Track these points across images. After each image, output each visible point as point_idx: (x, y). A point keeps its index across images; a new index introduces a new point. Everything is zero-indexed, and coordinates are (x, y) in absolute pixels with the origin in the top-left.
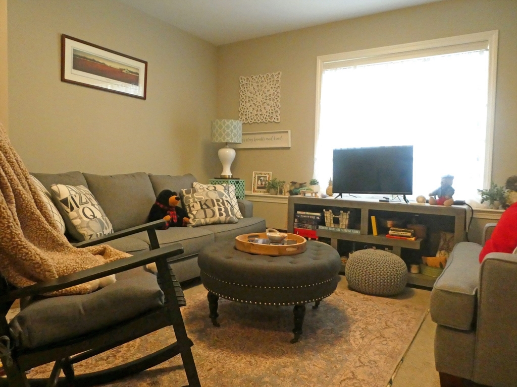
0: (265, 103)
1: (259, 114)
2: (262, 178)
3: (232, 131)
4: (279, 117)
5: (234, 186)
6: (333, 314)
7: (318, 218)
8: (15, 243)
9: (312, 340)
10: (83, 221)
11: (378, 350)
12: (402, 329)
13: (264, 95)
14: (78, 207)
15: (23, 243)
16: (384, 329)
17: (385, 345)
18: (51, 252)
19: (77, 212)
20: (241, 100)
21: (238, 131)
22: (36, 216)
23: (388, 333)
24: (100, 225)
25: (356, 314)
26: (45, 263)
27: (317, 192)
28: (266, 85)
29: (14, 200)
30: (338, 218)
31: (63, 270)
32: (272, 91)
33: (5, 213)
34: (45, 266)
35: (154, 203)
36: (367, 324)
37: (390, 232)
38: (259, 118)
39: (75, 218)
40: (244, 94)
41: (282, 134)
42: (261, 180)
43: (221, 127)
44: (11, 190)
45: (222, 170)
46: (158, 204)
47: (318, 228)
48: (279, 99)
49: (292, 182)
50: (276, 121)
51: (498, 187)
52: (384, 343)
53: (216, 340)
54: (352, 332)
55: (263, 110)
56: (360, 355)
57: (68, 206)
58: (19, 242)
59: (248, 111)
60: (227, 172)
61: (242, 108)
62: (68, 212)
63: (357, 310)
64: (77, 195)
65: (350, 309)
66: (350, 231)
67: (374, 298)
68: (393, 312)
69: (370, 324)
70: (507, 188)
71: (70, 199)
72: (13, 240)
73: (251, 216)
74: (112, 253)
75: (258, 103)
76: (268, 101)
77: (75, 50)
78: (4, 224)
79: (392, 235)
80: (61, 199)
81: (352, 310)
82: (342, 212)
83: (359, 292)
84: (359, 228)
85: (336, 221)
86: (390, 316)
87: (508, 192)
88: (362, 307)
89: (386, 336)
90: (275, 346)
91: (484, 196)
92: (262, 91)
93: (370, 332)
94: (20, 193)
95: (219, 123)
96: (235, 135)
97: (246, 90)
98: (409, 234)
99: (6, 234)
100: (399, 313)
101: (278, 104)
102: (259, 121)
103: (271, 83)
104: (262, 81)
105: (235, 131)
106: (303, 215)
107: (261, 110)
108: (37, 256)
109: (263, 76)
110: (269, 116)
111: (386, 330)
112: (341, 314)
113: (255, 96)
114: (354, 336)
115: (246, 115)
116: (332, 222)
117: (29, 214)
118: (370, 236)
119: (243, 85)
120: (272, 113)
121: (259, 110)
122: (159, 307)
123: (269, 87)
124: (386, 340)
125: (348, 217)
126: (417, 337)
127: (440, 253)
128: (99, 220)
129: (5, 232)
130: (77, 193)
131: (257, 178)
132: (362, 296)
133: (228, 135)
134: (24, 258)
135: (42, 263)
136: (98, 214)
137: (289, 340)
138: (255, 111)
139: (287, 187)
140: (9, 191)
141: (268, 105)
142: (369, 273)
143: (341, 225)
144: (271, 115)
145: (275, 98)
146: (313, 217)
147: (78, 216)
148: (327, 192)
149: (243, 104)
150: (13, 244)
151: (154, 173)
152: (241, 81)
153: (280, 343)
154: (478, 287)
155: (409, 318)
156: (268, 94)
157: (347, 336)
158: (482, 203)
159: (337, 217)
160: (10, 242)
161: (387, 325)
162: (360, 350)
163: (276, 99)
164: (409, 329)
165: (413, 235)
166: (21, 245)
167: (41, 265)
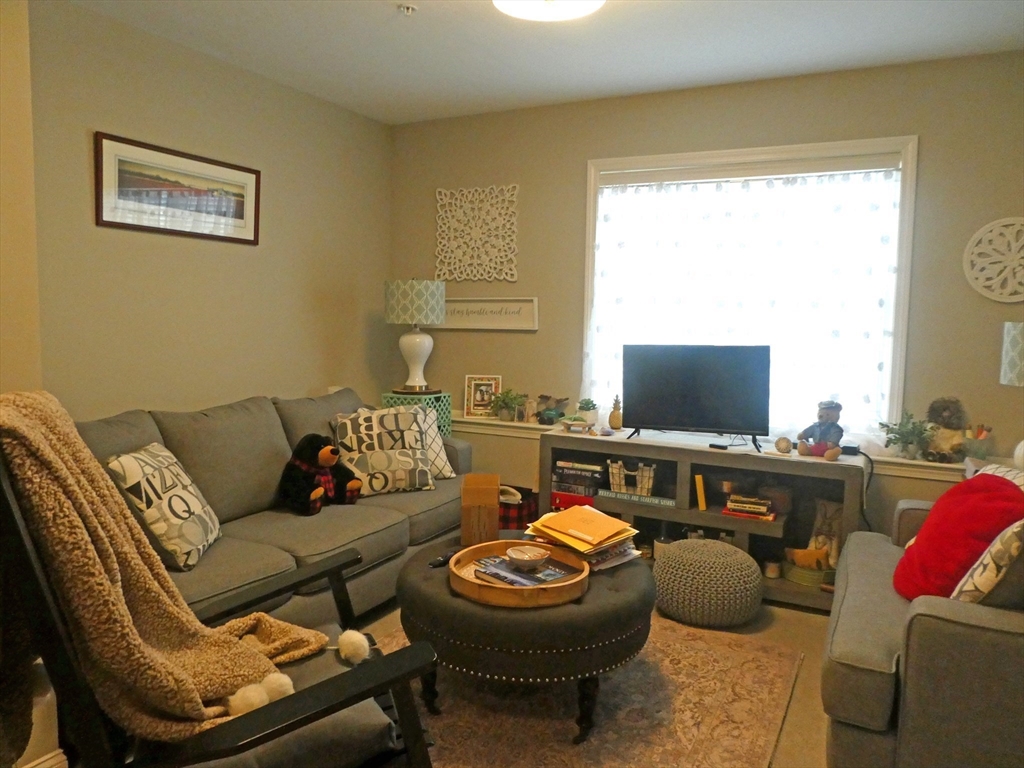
0: (487, 242)
1: (475, 264)
2: (483, 388)
3: (427, 303)
4: (515, 272)
5: (434, 411)
6: (640, 674)
7: (597, 475)
8: (135, 663)
9: (611, 736)
10: (170, 526)
11: (726, 750)
12: (761, 700)
13: (486, 228)
14: (160, 498)
15: (148, 661)
16: (730, 703)
17: (737, 737)
18: (178, 651)
19: (160, 509)
20: (440, 235)
21: (438, 302)
22: (153, 594)
23: (739, 710)
24: (201, 529)
25: (680, 673)
26: (184, 688)
27: (593, 425)
28: (489, 208)
29: (119, 574)
30: (635, 477)
31: (206, 687)
32: (500, 221)
33: (117, 612)
34: (184, 694)
35: (289, 460)
36: (701, 693)
37: (730, 505)
38: (475, 272)
39: (157, 521)
40: (444, 224)
41: (521, 304)
42: (481, 391)
43: (405, 294)
44: (115, 559)
45: (406, 375)
46: (298, 463)
47: (596, 493)
48: (514, 237)
49: (542, 397)
50: (508, 278)
51: (916, 419)
52: (736, 733)
53: (442, 747)
54: (677, 714)
55: (484, 256)
56: (697, 763)
57: (141, 499)
58: (142, 659)
59: (453, 256)
60: (417, 380)
61: (442, 250)
62: (141, 511)
63: (679, 662)
64: (157, 474)
65: (667, 662)
66: (656, 501)
67: (706, 633)
68: (743, 664)
69: (707, 694)
70: (930, 421)
71: (145, 485)
72: (133, 658)
73: (469, 470)
74: (273, 629)
75: (473, 241)
76: (493, 240)
77: (121, 162)
78: (116, 632)
79: (734, 510)
80: (128, 486)
81: (671, 661)
82: (641, 465)
83: (679, 621)
84: (673, 497)
85: (631, 482)
86: (738, 673)
87: (932, 428)
88: (687, 654)
89: (737, 719)
90: (548, 753)
91: (891, 436)
92: (481, 221)
93: (708, 710)
94: (126, 559)
95: (403, 287)
96: (433, 310)
97: (450, 217)
98: (763, 509)
99: (119, 649)
100: (753, 665)
101: (513, 245)
102: (475, 276)
103: (499, 205)
104: (482, 201)
105: (433, 302)
106: (568, 468)
107: (479, 257)
108: (170, 678)
109: (484, 191)
110: (495, 268)
111: (736, 704)
112: (652, 674)
113: (467, 228)
114: (682, 722)
115: (449, 264)
116: (623, 482)
117: (141, 593)
118: (693, 510)
119: (443, 206)
120: (502, 263)
121: (475, 256)
122: (391, 754)
123: (494, 213)
124: (738, 728)
125: (652, 475)
126: (788, 717)
127: (817, 540)
128: (199, 517)
129: (118, 646)
130: (155, 469)
131: (473, 387)
132: (685, 630)
133: (419, 310)
134: (149, 686)
135: (178, 688)
136: (197, 506)
137: (571, 737)
138: (467, 257)
139: (532, 407)
140: (112, 562)
141: (493, 246)
142: (697, 588)
143: (639, 489)
144: (499, 267)
145: (506, 235)
146: (588, 474)
147: (162, 517)
148: (610, 422)
149: (444, 242)
150: (131, 666)
151: (282, 396)
152: (438, 198)
153: (557, 747)
154: (901, 652)
155: (771, 676)
156: (493, 225)
157: (670, 723)
158: (887, 446)
159: (633, 473)
160: (126, 662)
161: (735, 694)
162: (696, 751)
163: (509, 236)
164: (773, 700)
165: (771, 510)
166: (145, 664)
167: (176, 693)
